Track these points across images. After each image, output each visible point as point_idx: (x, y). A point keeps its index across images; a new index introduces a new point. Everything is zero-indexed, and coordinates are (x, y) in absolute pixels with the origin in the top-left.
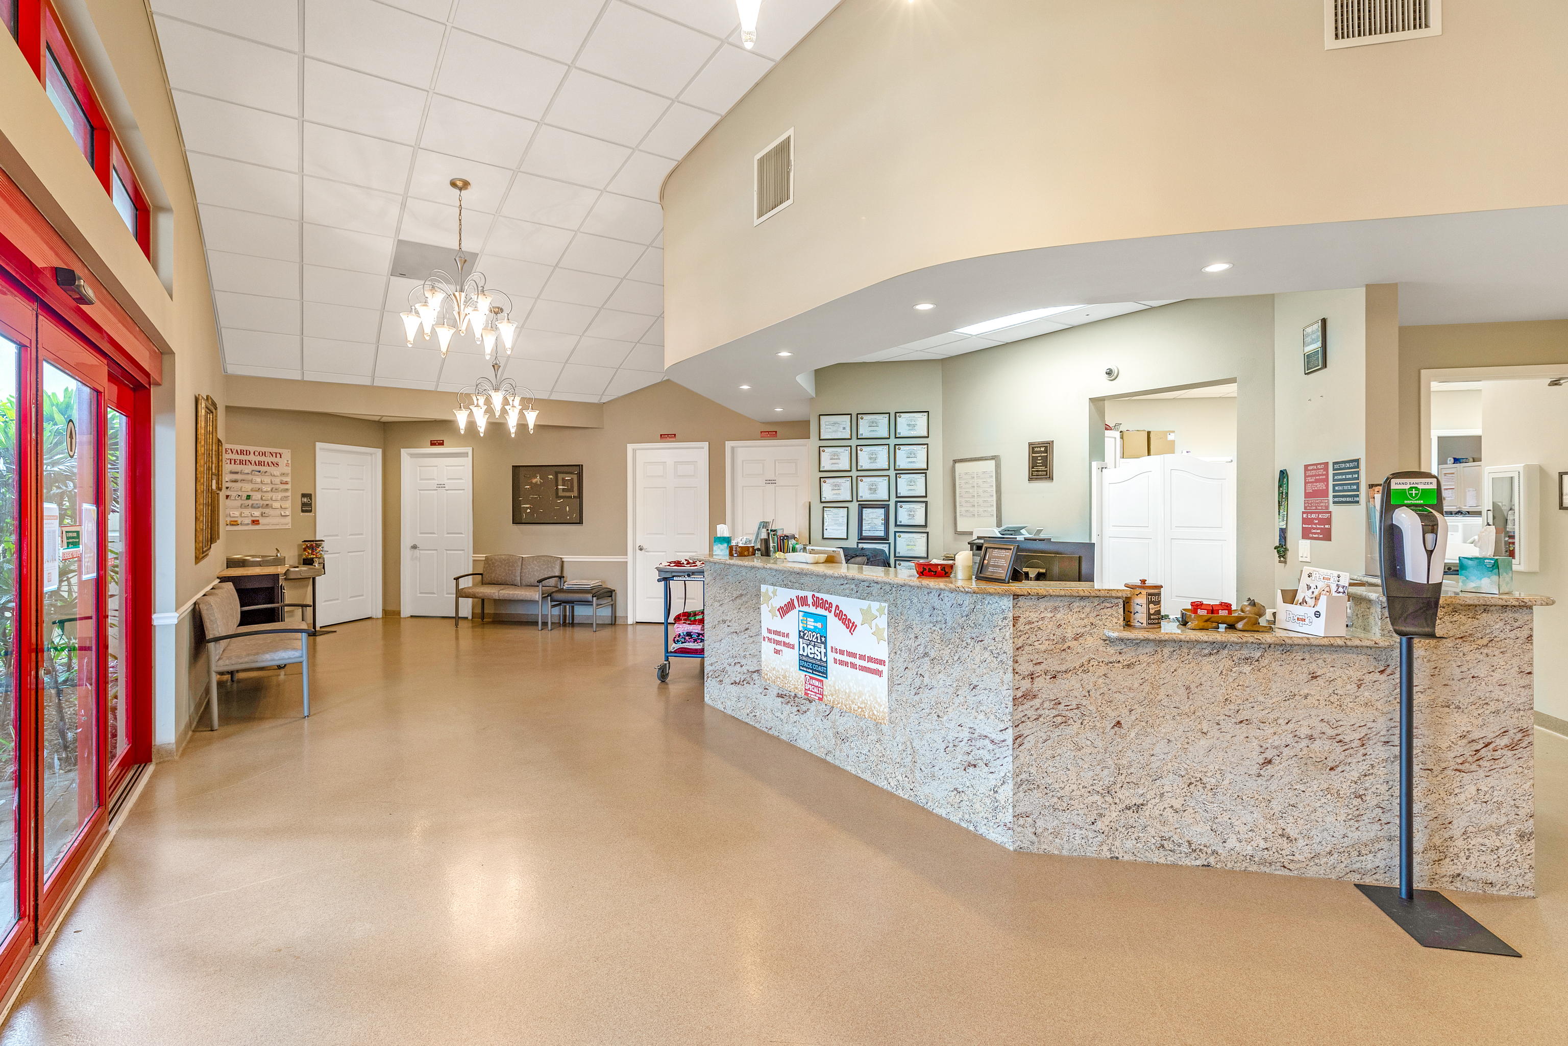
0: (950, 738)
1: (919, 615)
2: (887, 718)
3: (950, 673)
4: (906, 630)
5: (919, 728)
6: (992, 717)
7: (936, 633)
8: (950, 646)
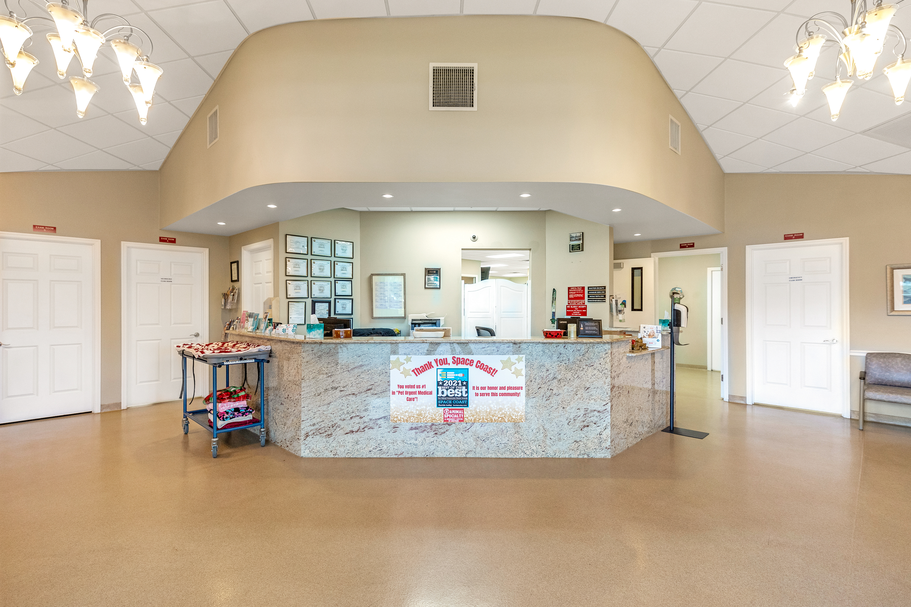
0: (572, 417)
1: (549, 358)
2: (524, 418)
3: (572, 384)
4: (539, 368)
5: (550, 417)
6: (599, 400)
7: (562, 366)
8: (572, 371)
